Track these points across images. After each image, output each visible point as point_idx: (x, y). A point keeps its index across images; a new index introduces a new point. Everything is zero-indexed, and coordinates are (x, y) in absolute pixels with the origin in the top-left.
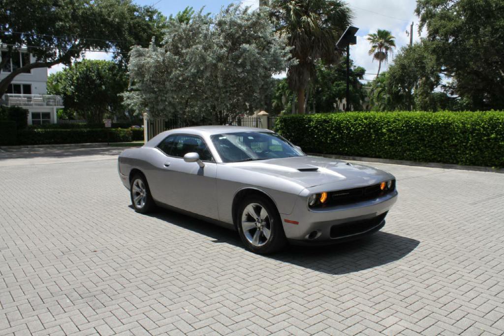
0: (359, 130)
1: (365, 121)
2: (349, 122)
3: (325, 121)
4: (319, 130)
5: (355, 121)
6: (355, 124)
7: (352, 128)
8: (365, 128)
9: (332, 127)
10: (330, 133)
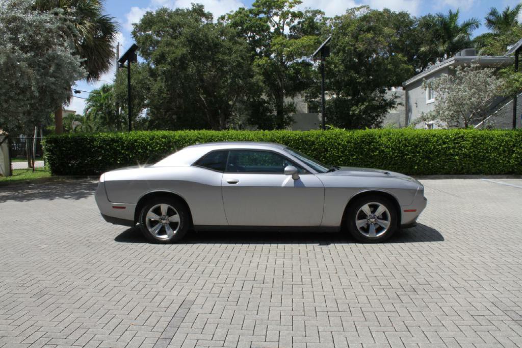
0: (157, 149)
1: (164, 140)
2: (145, 141)
3: (113, 140)
4: (106, 150)
5: (151, 140)
6: (152, 143)
7: (148, 147)
8: (164, 146)
9: (123, 147)
10: (120, 153)
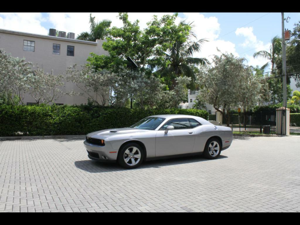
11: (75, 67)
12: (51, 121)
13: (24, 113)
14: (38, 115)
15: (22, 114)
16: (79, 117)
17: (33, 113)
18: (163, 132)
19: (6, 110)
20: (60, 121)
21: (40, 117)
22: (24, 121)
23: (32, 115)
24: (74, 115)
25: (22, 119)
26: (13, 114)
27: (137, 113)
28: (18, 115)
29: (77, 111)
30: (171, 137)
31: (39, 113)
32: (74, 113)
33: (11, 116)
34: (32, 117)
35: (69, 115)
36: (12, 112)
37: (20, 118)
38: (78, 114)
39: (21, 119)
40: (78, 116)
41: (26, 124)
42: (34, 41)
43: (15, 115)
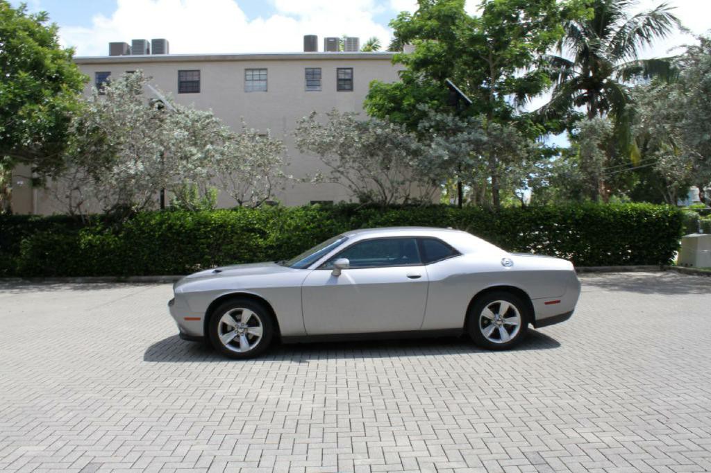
11: (314, 119)
12: (261, 242)
13: (202, 227)
14: (233, 231)
15: (199, 230)
16: (321, 231)
17: (221, 226)
18: (327, 274)
19: (170, 222)
20: (278, 243)
21: (237, 233)
22: (203, 244)
23: (220, 230)
24: (308, 227)
25: (200, 239)
26: (182, 228)
27: (465, 219)
28: (191, 230)
29: (316, 219)
30: (349, 287)
31: (233, 226)
32: (309, 224)
33: (178, 233)
34: (221, 233)
35: (297, 228)
36: (182, 225)
37: (195, 237)
38: (319, 226)
39: (198, 239)
40: (318, 230)
41: (207, 250)
42: (266, 69)
43: (186, 231)
